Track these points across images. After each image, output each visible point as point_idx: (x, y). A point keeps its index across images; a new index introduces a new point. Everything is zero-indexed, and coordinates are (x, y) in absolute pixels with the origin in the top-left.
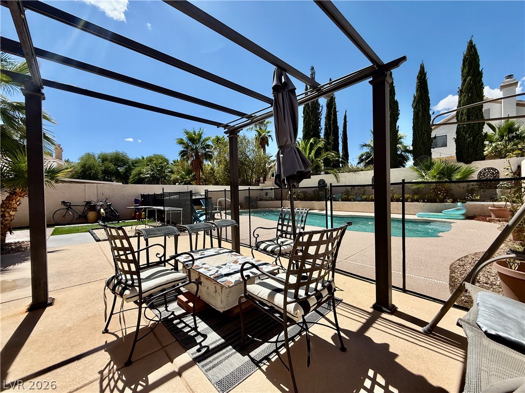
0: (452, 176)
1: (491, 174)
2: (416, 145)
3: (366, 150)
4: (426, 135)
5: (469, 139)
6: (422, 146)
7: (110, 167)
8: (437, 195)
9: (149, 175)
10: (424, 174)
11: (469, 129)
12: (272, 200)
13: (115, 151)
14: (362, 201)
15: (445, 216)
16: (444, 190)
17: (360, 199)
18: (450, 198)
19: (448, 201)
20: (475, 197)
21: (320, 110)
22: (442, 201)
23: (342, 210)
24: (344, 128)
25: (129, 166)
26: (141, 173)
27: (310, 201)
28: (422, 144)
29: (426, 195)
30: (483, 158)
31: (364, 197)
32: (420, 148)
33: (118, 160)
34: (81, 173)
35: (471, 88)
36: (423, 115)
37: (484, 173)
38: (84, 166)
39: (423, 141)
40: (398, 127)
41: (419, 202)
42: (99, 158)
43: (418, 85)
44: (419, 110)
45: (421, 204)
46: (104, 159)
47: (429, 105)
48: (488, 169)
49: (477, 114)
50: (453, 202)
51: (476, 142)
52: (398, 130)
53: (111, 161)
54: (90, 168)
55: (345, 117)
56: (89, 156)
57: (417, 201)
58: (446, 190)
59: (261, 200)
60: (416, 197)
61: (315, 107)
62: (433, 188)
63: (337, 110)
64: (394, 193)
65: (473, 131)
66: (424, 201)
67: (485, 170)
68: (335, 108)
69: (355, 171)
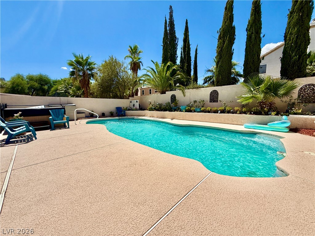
0: (278, 91)
1: (311, 90)
2: (247, 65)
3: (210, 74)
4: (256, 56)
5: (295, 57)
6: (252, 65)
7: (34, 85)
8: (262, 108)
9: (63, 91)
10: (252, 90)
11: (296, 48)
12: (136, 110)
13: (39, 73)
14: (200, 112)
15: (270, 128)
16: (268, 104)
17: (199, 110)
18: (274, 111)
19: (272, 113)
20: (297, 110)
21: (176, 42)
22: (267, 114)
23: (185, 119)
24: (195, 58)
25: (51, 85)
26: (58, 90)
27: (163, 111)
28: (252, 64)
29: (252, 108)
30: (305, 75)
31: (203, 109)
32: (251, 67)
33: (41, 80)
34: (11, 89)
35: (302, 8)
36: (256, 37)
37: (305, 89)
38: (13, 83)
39: (253, 61)
40: (233, 50)
41: (246, 114)
42: (27, 78)
43: (253, 10)
44: (252, 33)
45: (248, 116)
46: (31, 79)
47: (260, 28)
48: (309, 85)
49: (305, 33)
50: (277, 114)
51: (301, 60)
52: (233, 53)
53: (36, 81)
54: (18, 85)
55: (196, 50)
56: (19, 76)
57: (245, 113)
58: (270, 103)
59: (129, 110)
60: (244, 109)
61: (173, 39)
62: (259, 102)
63: (190, 43)
64: (226, 106)
65: (299, 50)
66: (251, 114)
67: (306, 86)
68: (189, 42)
69: (198, 88)
